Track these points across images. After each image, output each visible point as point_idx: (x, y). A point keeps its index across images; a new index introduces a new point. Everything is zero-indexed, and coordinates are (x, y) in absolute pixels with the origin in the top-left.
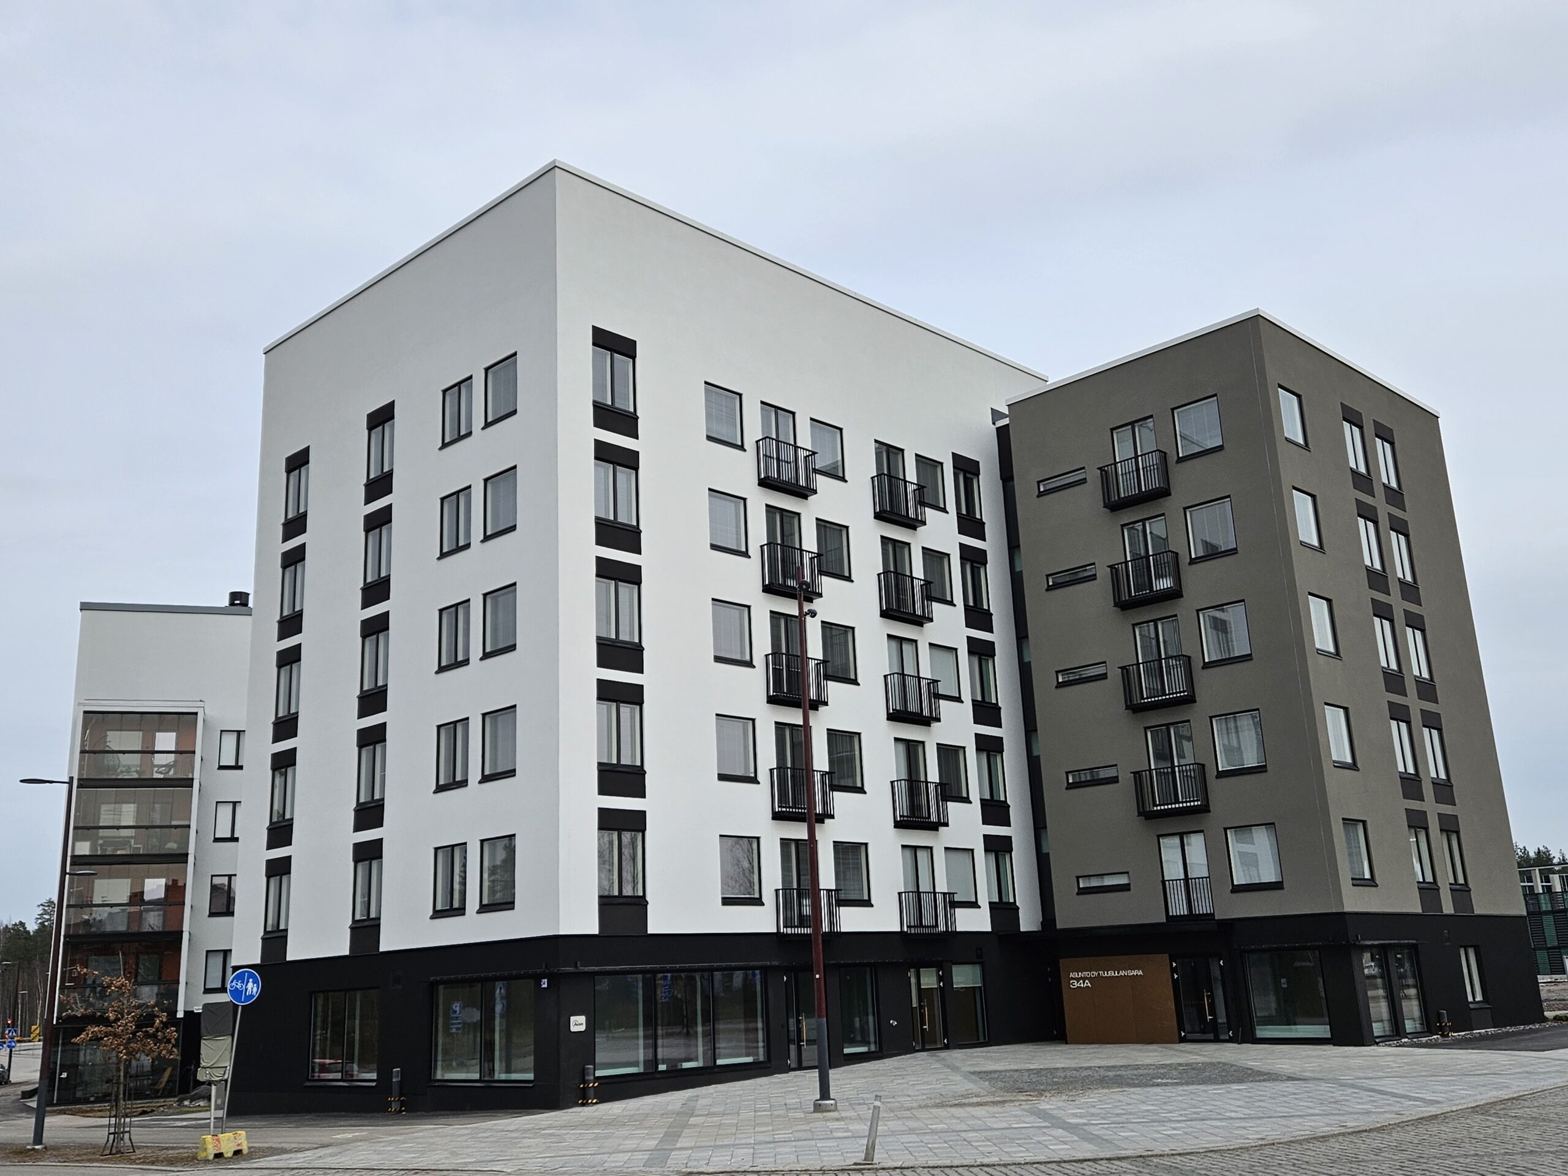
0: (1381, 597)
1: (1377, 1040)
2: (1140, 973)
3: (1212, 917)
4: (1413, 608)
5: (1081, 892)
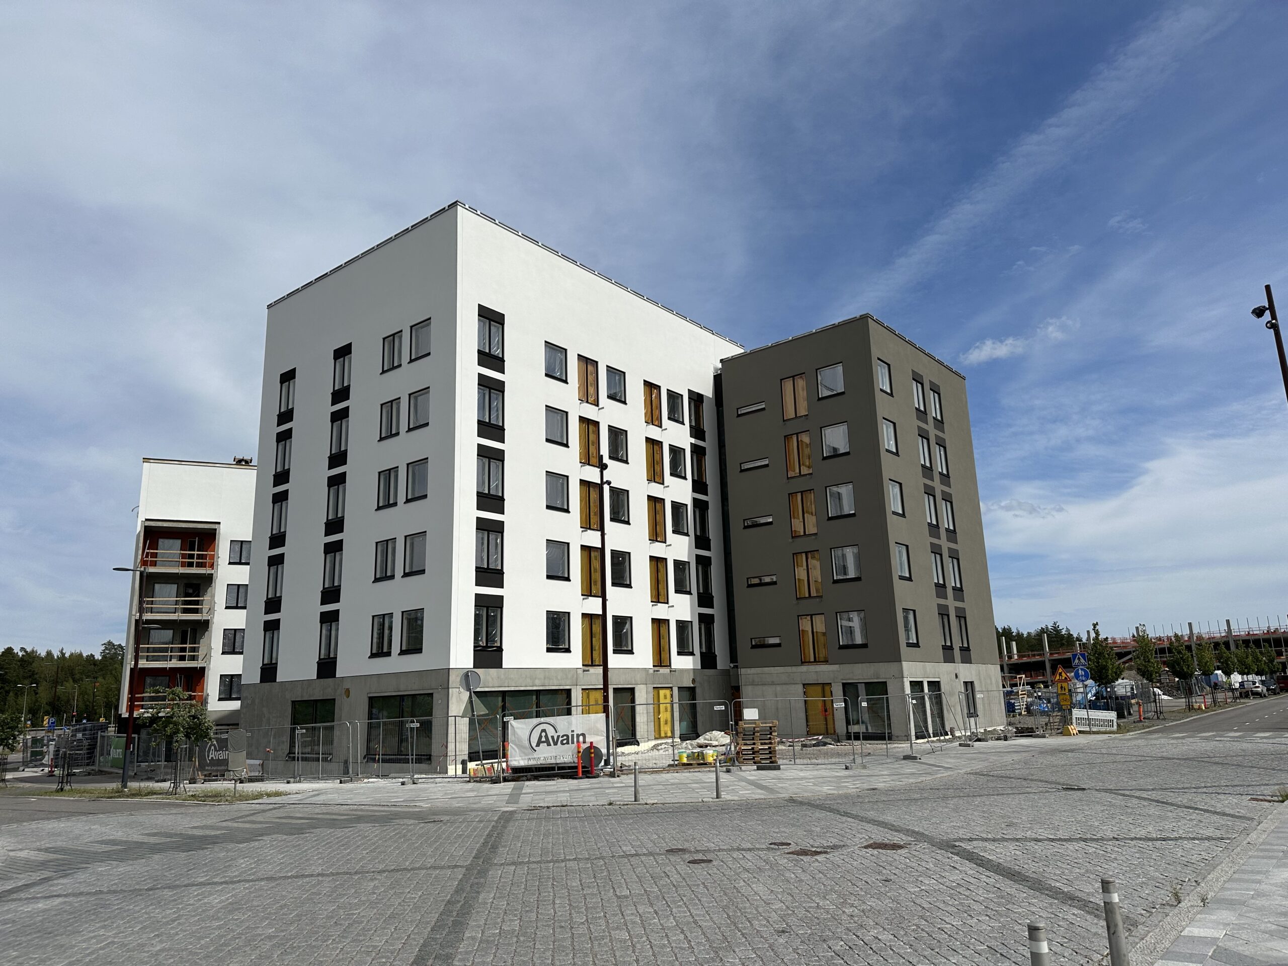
0: (929, 482)
4: (946, 489)
5: (753, 647)
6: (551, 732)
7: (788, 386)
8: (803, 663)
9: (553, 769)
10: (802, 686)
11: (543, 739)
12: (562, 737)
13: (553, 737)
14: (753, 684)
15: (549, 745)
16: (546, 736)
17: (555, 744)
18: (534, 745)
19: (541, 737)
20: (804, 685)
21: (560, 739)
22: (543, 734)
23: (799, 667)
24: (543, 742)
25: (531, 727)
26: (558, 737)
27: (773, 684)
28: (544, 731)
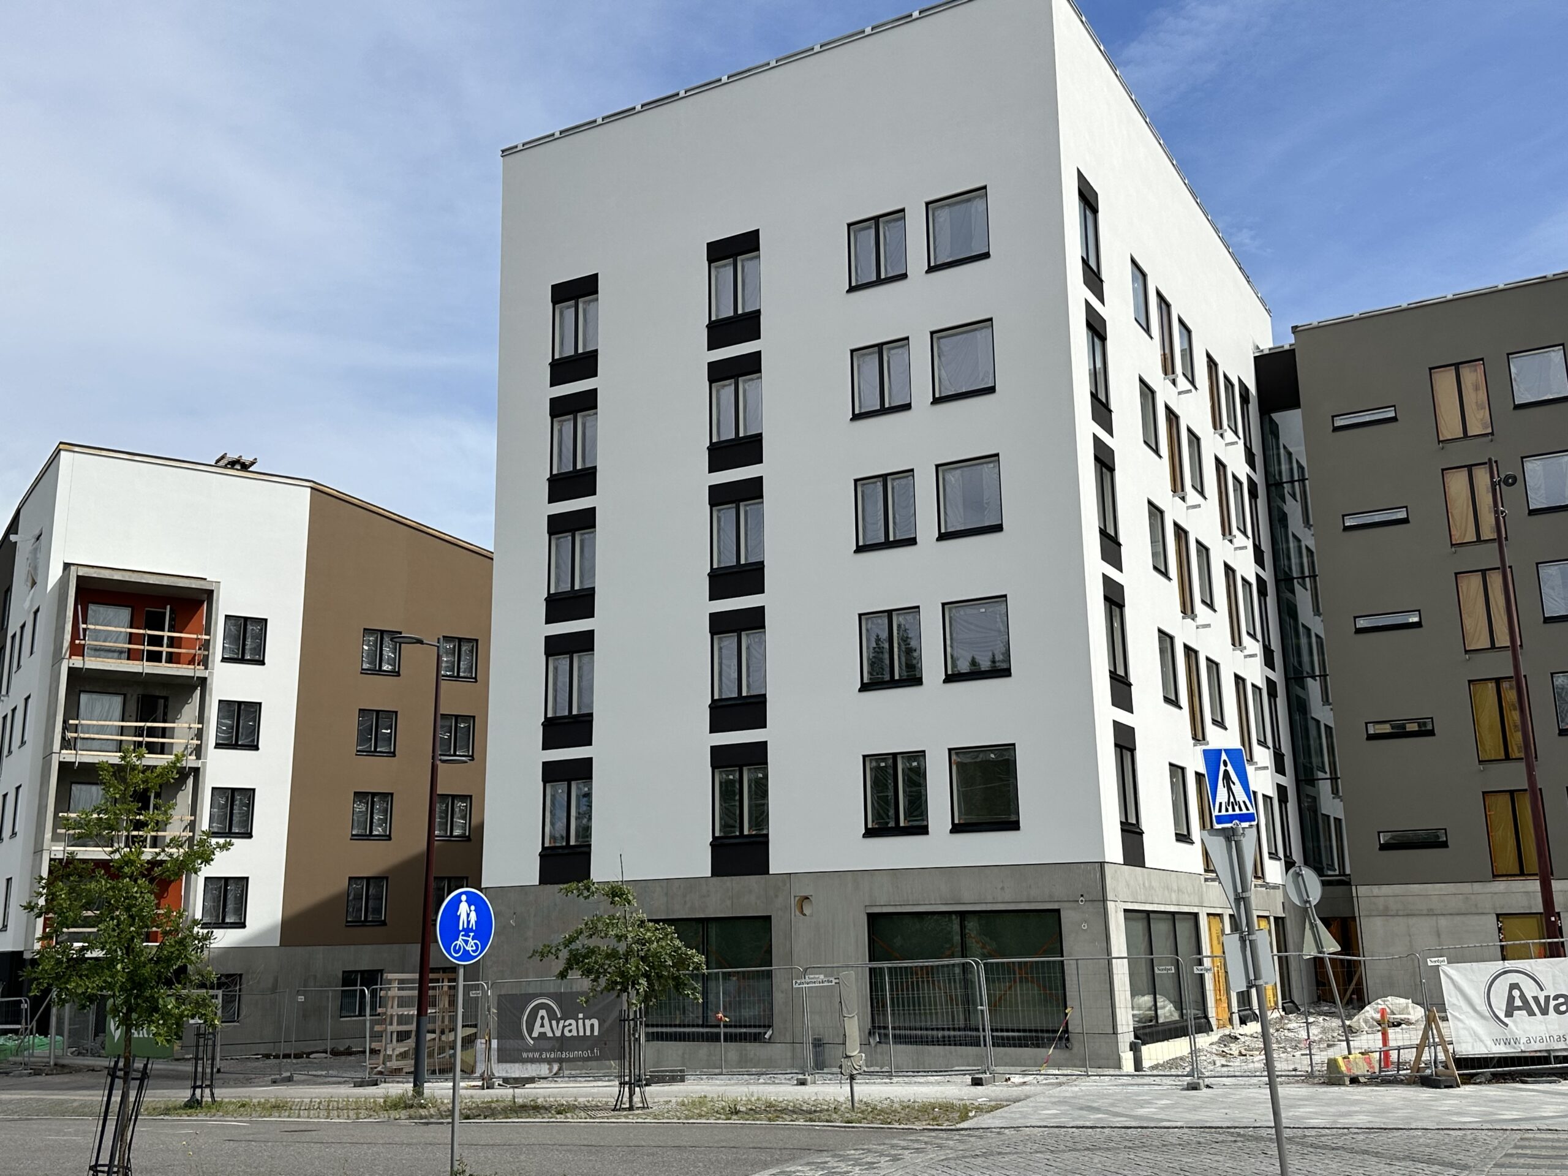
5: (1383, 847)
6: (1530, 990)
7: (1445, 381)
8: (1496, 876)
9: (1546, 1060)
10: (1495, 916)
11: (1518, 1003)
12: (1556, 998)
13: (1536, 999)
14: (1386, 913)
15: (1531, 1013)
16: (1523, 997)
17: (1544, 1012)
18: (1502, 1015)
19: (1511, 999)
20: (1498, 915)
21: (1552, 1003)
22: (1516, 993)
23: (1488, 885)
24: (1519, 1008)
25: (1487, 978)
26: (1547, 998)
27: (1431, 913)
28: (1514, 986)
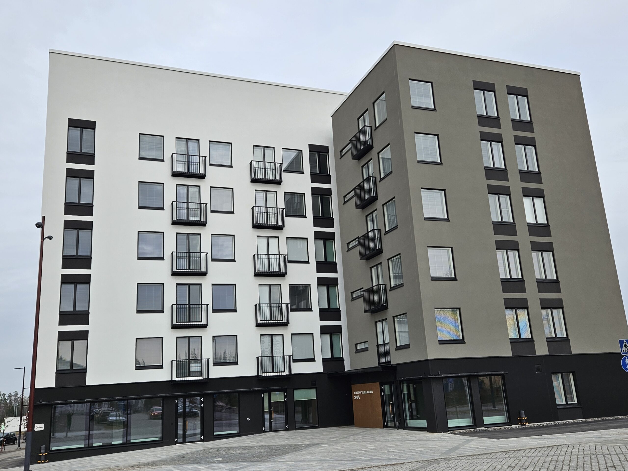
0: (498, 183)
1: (449, 430)
2: (371, 392)
3: (390, 363)
4: (533, 185)
